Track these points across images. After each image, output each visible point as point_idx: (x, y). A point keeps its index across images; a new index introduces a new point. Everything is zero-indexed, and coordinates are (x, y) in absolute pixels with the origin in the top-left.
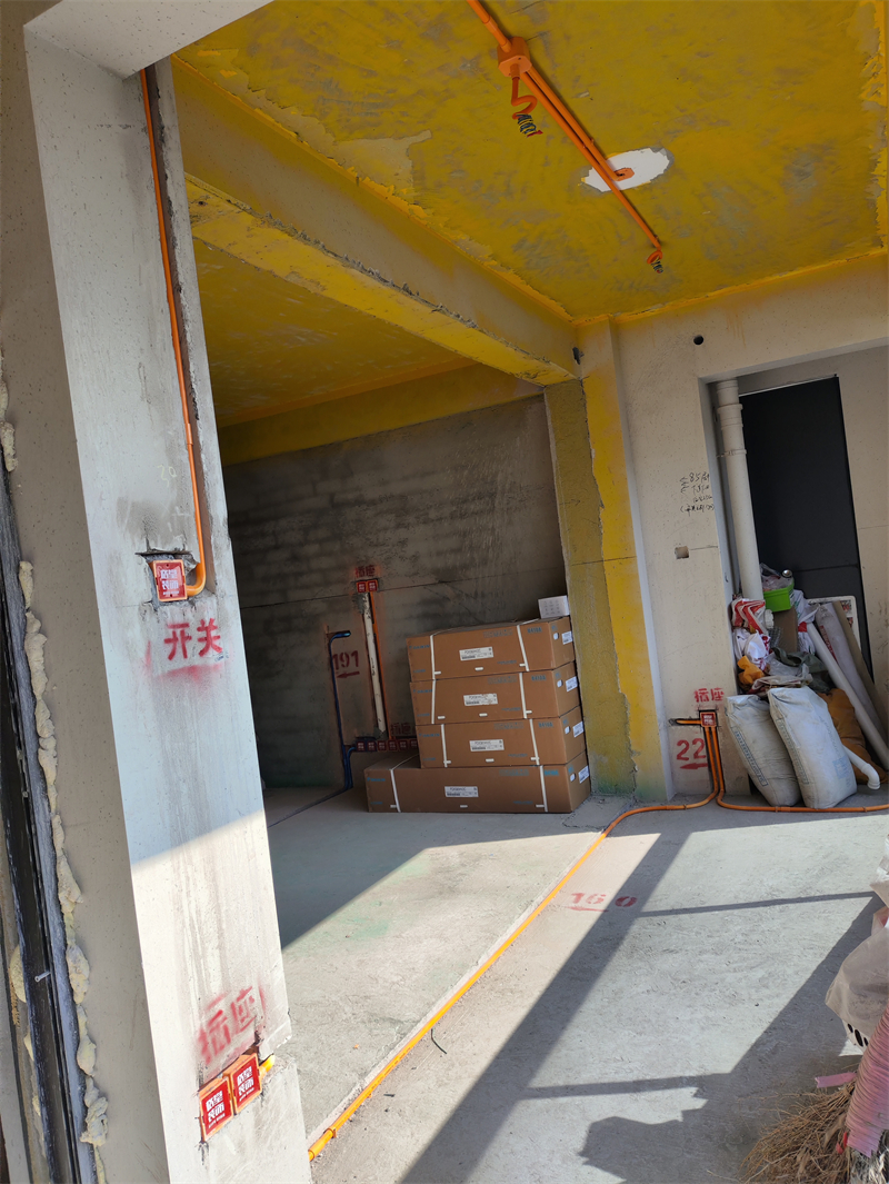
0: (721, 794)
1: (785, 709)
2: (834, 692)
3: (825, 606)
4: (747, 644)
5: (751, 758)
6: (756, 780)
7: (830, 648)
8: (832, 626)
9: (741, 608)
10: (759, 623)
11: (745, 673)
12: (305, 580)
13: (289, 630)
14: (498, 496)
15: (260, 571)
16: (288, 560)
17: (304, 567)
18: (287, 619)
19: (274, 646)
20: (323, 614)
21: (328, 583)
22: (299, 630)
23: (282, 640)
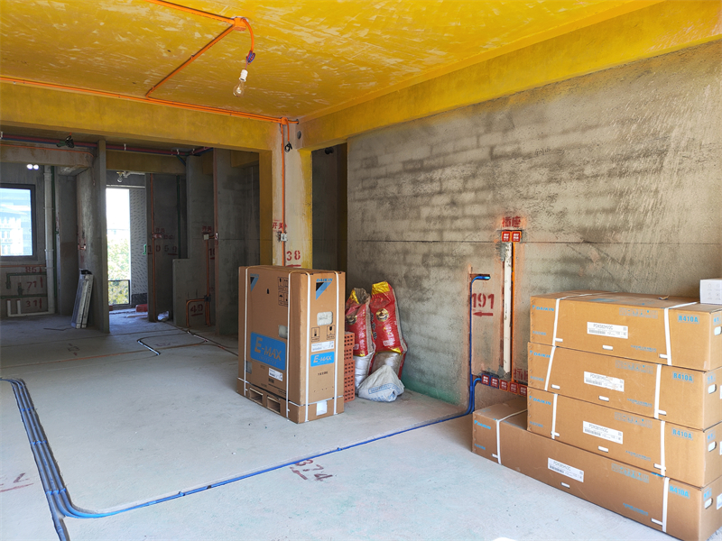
12: (458, 223)
13: (440, 265)
14: (670, 154)
15: (425, 212)
16: (448, 204)
17: (459, 212)
18: (440, 255)
19: (428, 277)
20: (470, 256)
21: (477, 229)
22: (449, 266)
23: (434, 272)
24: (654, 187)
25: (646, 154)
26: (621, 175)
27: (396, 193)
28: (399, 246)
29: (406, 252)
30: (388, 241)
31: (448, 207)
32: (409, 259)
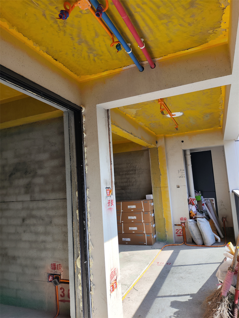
0: (186, 242)
1: (200, 223)
2: (210, 219)
3: (208, 200)
4: (192, 208)
5: (193, 234)
6: (194, 239)
7: (209, 210)
8: (209, 204)
9: (191, 200)
10: (194, 203)
11: (192, 214)
14: (137, 171)
24: (134, 177)
25: (132, 170)
26: (128, 174)
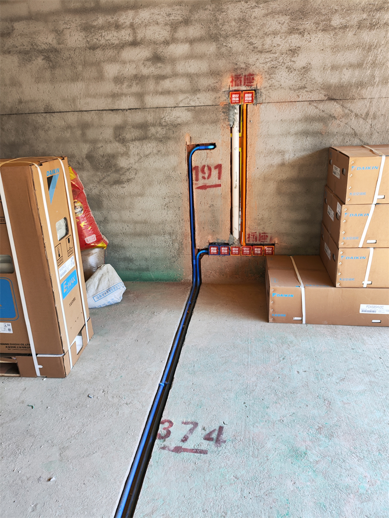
12: (167, 84)
13: (143, 138)
15: (111, 70)
16: (148, 60)
17: (167, 69)
18: (143, 126)
19: (126, 154)
20: (187, 124)
21: (195, 91)
22: (156, 139)
23: (134, 148)
27: (54, 43)
28: (72, 118)
29: (85, 126)
30: (49, 111)
31: (149, 63)
32: (91, 134)
